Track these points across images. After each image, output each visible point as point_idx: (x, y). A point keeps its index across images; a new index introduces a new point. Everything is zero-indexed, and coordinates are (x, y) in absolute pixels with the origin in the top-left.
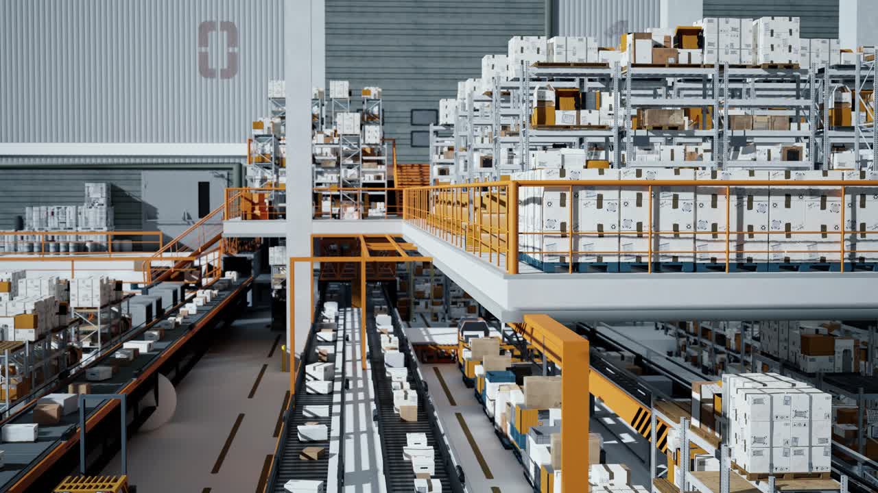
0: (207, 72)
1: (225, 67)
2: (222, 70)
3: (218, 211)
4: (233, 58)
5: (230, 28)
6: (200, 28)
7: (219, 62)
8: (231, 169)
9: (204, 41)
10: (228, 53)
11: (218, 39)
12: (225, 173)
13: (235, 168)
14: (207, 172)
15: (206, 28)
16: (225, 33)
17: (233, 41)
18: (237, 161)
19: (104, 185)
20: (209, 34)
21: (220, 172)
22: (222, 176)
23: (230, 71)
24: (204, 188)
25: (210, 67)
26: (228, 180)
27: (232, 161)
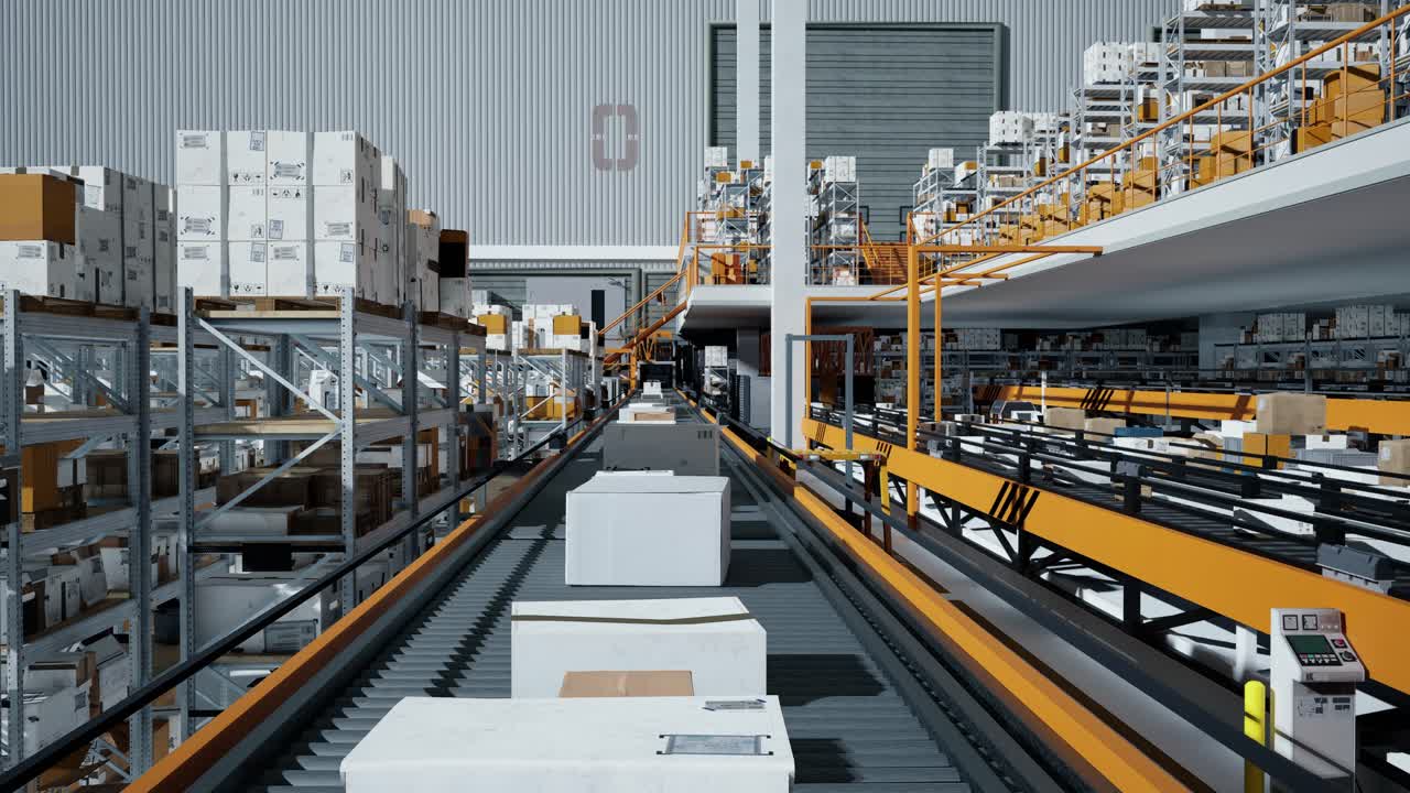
0: (602, 163)
1: (623, 157)
2: (619, 161)
3: (614, 325)
4: (632, 148)
5: (629, 112)
6: (595, 113)
7: (615, 150)
8: (630, 275)
9: (598, 128)
10: (627, 142)
11: (616, 124)
12: (622, 280)
13: (634, 273)
14: (602, 279)
15: (601, 112)
16: (623, 117)
17: (632, 127)
18: (636, 265)
19: (485, 292)
20: (605, 120)
21: (617, 279)
22: (619, 283)
23: (628, 163)
24: (598, 298)
25: (605, 157)
26: (626, 288)
27: (630, 265)
